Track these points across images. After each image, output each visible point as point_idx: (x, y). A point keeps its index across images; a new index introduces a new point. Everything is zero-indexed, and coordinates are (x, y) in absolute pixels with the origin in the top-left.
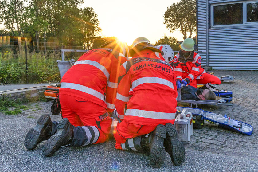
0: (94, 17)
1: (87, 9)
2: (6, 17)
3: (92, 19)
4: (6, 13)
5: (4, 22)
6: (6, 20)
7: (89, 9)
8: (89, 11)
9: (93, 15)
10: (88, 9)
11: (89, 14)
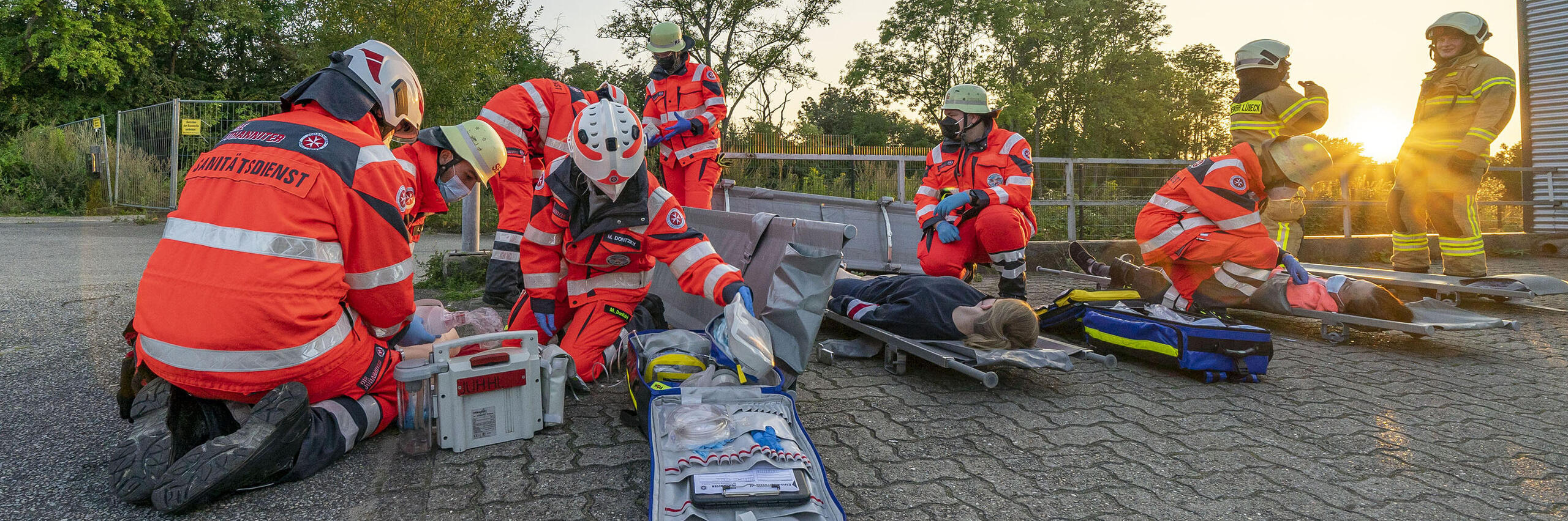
0: (1219, 74)
1: (1194, 51)
2: (926, 93)
3: (1214, 79)
4: (925, 85)
5: (921, 105)
6: (927, 101)
7: (1202, 49)
8: (1202, 55)
9: (1217, 68)
10: (1200, 49)
11: (1203, 66)
